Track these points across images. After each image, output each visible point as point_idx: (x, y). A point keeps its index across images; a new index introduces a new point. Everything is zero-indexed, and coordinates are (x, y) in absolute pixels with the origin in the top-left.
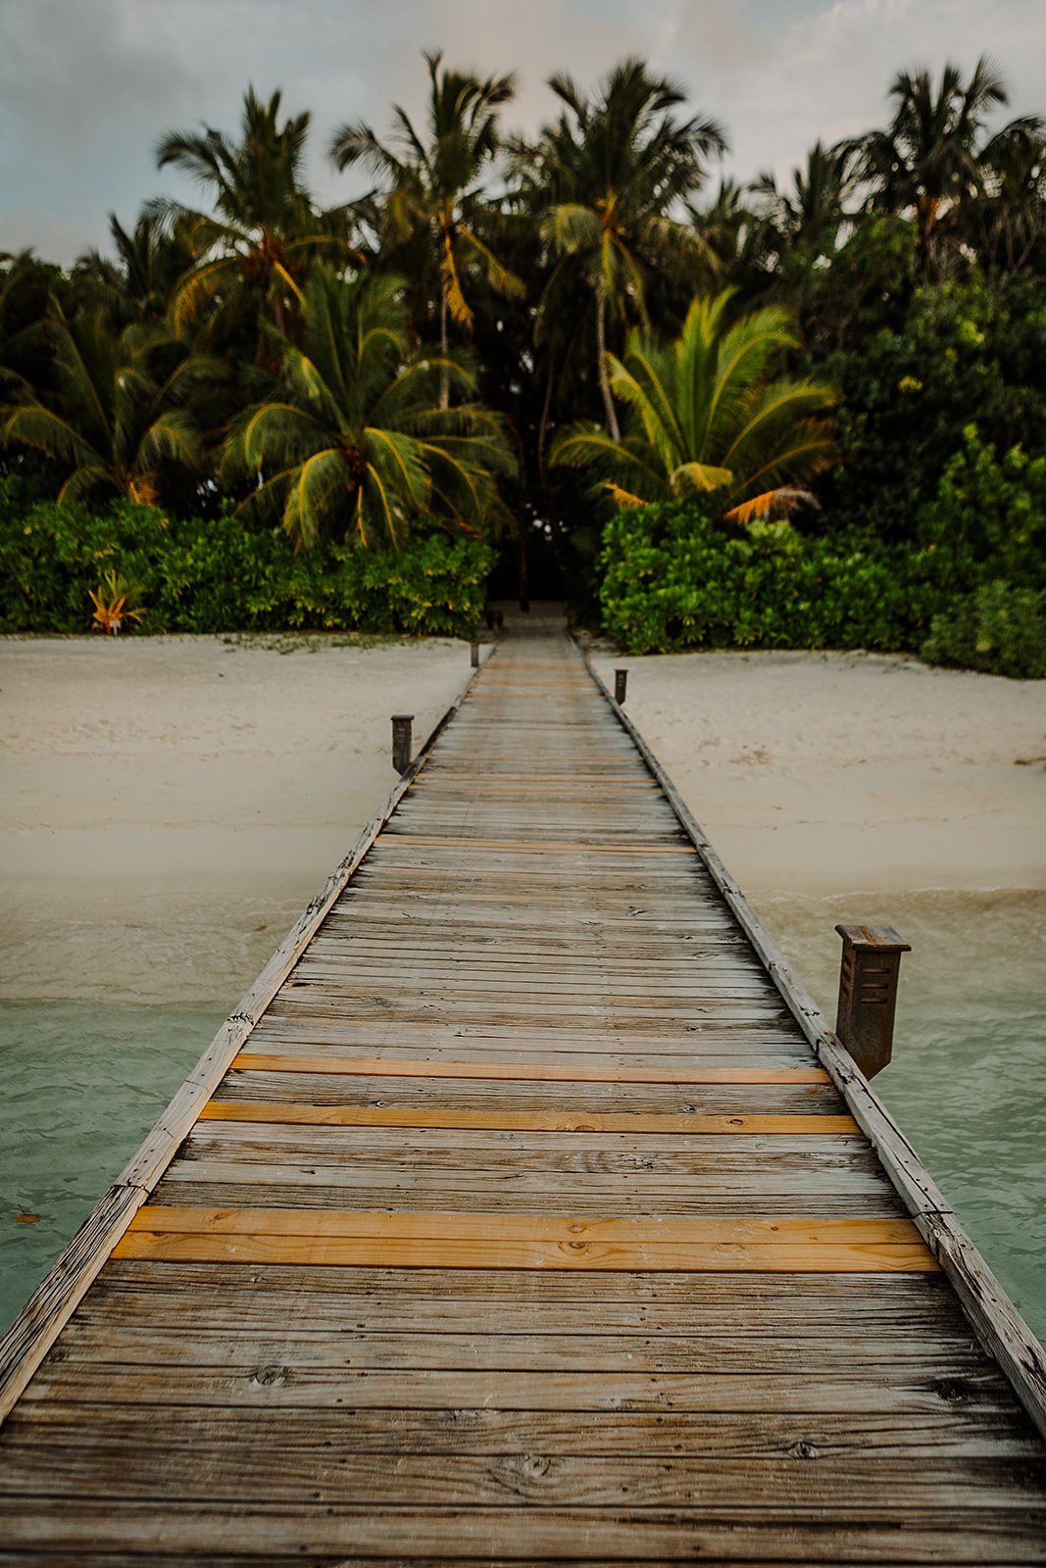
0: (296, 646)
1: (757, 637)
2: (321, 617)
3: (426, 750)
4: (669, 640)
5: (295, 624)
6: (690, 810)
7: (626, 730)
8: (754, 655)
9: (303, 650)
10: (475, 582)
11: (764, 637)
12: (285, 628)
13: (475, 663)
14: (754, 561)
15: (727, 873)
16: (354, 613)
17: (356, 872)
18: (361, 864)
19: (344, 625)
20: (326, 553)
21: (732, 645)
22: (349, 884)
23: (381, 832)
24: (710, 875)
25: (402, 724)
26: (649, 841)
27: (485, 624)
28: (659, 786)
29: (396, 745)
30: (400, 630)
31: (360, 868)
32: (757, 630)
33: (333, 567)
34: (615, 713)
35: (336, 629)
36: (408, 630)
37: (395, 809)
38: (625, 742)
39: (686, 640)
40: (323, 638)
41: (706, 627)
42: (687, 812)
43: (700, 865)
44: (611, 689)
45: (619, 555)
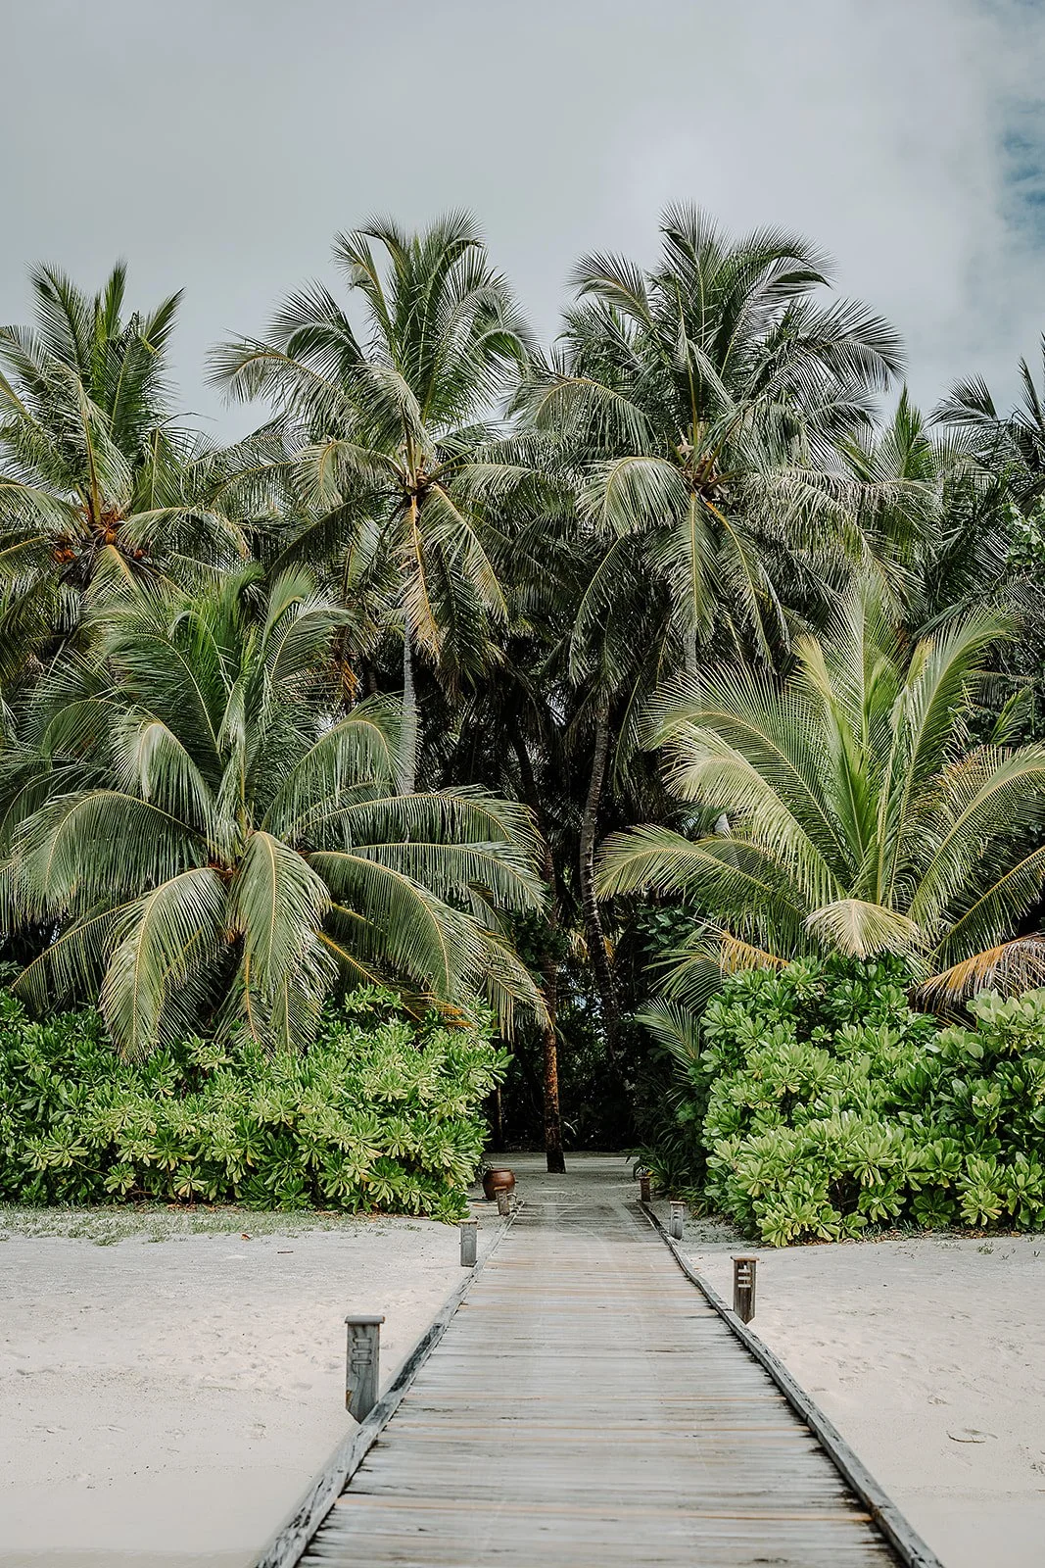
0: (123, 1232)
1: (1005, 1210)
2: (168, 1176)
3: (400, 1383)
4: (836, 1215)
5: (117, 1192)
6: (863, 1462)
7: (756, 1359)
8: (1002, 1243)
9: (138, 1238)
10: (462, 1109)
11: (1017, 1211)
12: (96, 1198)
13: (469, 1259)
14: (988, 1065)
15: (919, 1540)
16: (230, 1169)
17: (314, 1539)
18: (320, 1529)
19: (212, 1194)
20: (181, 1054)
21: (958, 1225)
22: (307, 1553)
23: (343, 1492)
24: (893, 1547)
25: (362, 1330)
26: (794, 1506)
27: (481, 1193)
28: (813, 1434)
29: (352, 1368)
30: (319, 1201)
31: (319, 1534)
32: (1003, 1197)
33: (194, 1080)
34: (734, 1333)
35: (197, 1199)
36: (336, 1201)
37: (361, 1464)
38: (755, 1374)
39: (868, 1215)
40: (172, 1218)
41: (907, 1191)
42: (859, 1464)
43: (878, 1535)
44: (727, 1299)
45: (735, 1057)
